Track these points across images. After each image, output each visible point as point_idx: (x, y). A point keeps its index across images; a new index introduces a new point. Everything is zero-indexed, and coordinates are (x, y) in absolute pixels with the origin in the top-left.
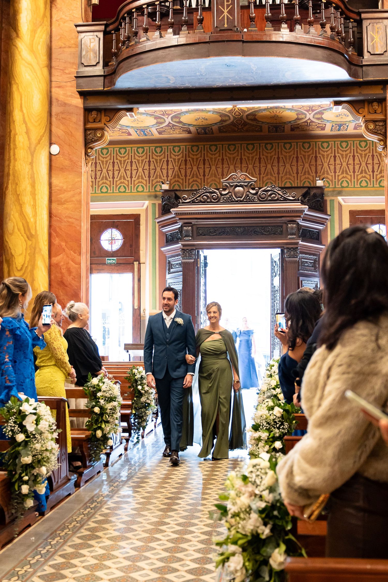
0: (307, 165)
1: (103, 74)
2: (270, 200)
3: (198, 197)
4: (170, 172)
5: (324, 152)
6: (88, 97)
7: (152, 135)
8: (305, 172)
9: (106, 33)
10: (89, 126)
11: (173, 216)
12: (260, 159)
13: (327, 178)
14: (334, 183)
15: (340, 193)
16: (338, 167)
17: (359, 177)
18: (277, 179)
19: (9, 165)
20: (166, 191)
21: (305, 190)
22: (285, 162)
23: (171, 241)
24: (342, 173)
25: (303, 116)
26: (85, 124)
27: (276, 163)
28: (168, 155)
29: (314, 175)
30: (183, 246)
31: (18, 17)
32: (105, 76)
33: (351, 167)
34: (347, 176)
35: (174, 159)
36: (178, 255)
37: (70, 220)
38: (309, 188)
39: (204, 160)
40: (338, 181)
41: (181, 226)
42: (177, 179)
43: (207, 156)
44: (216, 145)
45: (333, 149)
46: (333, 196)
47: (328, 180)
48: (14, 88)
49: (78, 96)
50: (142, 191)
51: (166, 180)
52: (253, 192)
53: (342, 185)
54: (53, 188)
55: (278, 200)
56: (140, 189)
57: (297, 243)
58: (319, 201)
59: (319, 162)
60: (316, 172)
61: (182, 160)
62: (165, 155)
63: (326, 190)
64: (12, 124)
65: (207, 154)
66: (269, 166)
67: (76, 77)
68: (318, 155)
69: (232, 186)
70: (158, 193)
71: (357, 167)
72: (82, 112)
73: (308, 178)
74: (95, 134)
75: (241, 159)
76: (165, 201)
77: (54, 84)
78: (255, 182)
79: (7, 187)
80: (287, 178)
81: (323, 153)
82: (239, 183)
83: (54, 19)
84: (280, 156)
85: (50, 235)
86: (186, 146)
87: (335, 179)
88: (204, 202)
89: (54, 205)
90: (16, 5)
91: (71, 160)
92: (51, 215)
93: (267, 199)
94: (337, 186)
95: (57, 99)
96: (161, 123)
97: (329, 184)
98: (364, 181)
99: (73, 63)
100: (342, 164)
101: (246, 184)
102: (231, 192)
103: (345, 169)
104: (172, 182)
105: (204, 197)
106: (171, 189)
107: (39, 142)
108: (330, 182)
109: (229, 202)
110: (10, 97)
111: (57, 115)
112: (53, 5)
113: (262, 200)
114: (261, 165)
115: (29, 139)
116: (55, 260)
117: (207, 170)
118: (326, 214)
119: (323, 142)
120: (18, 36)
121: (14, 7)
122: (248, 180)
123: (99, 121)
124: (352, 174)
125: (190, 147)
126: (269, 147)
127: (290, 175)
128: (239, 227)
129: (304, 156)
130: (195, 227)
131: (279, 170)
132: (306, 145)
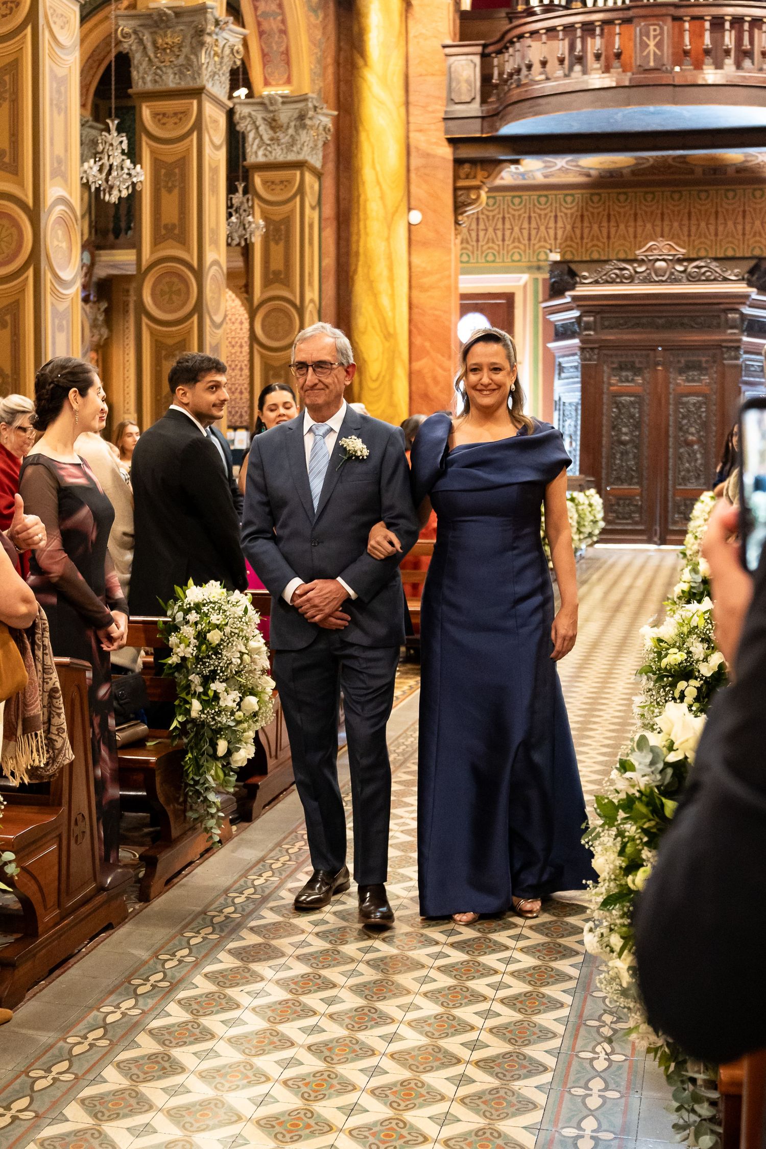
0: (758, 223)
1: (480, 114)
2: (704, 280)
3: (604, 276)
4: (560, 233)
6: (460, 145)
7: (534, 179)
8: (755, 233)
9: (484, 56)
10: (461, 183)
11: (568, 300)
12: (690, 213)
19: (358, 241)
20: (556, 263)
21: (752, 263)
22: (727, 218)
23: (562, 334)
25: (753, 158)
26: (455, 181)
27: (712, 221)
28: (556, 207)
30: (582, 342)
31: (365, 38)
32: (483, 118)
35: (566, 214)
36: (573, 355)
37: (437, 313)
38: (760, 259)
39: (609, 215)
41: (580, 315)
42: (569, 243)
43: (614, 210)
44: (626, 194)
48: (363, 136)
49: (446, 143)
50: (519, 261)
51: (555, 244)
52: (682, 269)
54: (413, 270)
55: (715, 279)
56: (516, 257)
57: (740, 341)
61: (577, 216)
62: (552, 208)
64: (361, 186)
65: (613, 207)
66: (703, 224)
67: (445, 119)
69: (650, 260)
70: (542, 263)
72: (450, 165)
74: (468, 196)
75: (663, 214)
76: (554, 278)
77: (412, 127)
78: (683, 254)
79: (355, 271)
82: (661, 255)
83: (411, 35)
84: (720, 210)
85: (410, 332)
88: (612, 282)
89: (415, 293)
90: (363, 20)
91: (437, 232)
92: (411, 306)
93: (700, 278)
95: (417, 149)
96: (550, 167)
99: (439, 98)
101: (670, 258)
102: (649, 269)
104: (562, 248)
105: (612, 275)
106: (563, 259)
107: (396, 211)
109: (646, 283)
110: (357, 148)
111: (417, 169)
112: (409, 15)
113: (692, 279)
114: (691, 222)
115: (385, 206)
116: (417, 365)
117: (613, 230)
120: (366, 64)
121: (359, 23)
122: (673, 252)
123: (475, 177)
125: (589, 196)
126: (703, 195)
127: (733, 237)
128: (659, 317)
129: (755, 209)
130: (598, 316)
131: (716, 230)
132: (758, 194)
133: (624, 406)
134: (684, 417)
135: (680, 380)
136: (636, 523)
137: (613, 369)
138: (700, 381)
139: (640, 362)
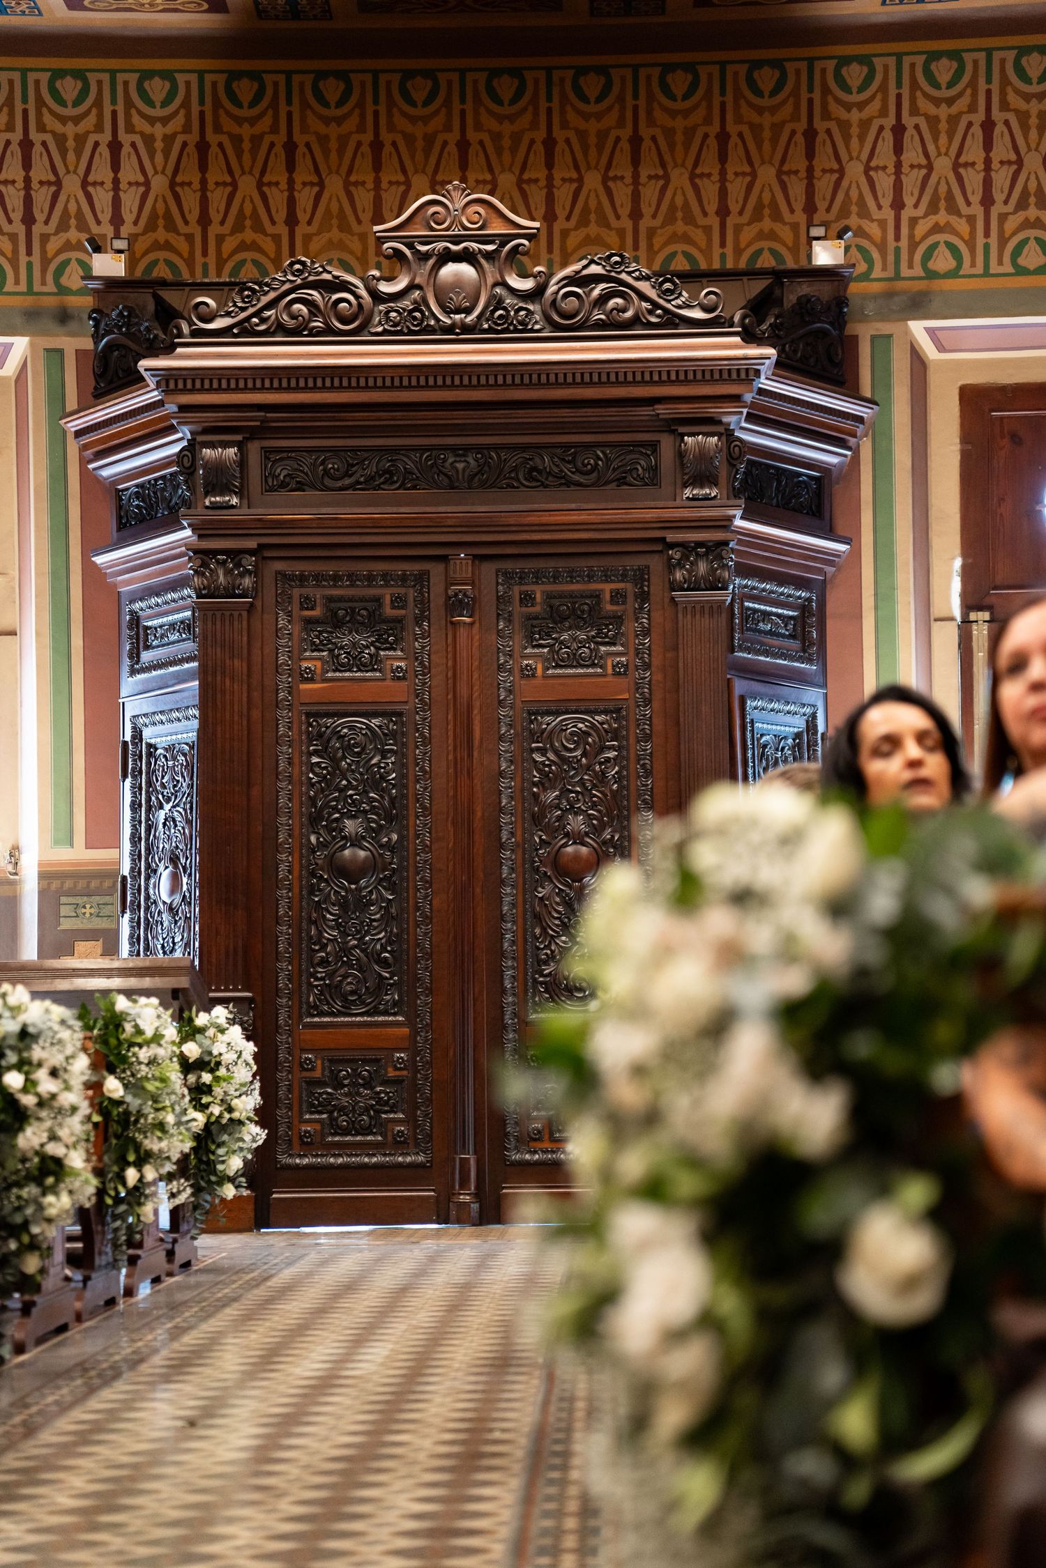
0: (767, 174)
2: (600, 325)
3: (268, 306)
4: (130, 200)
5: (848, 107)
8: (759, 207)
11: (155, 396)
12: (549, 143)
13: (860, 233)
14: (891, 258)
15: (918, 306)
16: (911, 180)
17: (1011, 224)
18: (629, 241)
20: (112, 284)
21: (757, 287)
22: (667, 157)
23: (141, 519)
24: (933, 208)
27: (622, 167)
28: (114, 113)
29: (800, 217)
30: (200, 536)
33: (974, 179)
34: (953, 219)
35: (149, 140)
36: (174, 586)
38: (779, 276)
39: (290, 147)
40: (913, 246)
41: (192, 443)
42: (161, 235)
43: (304, 129)
44: (342, 75)
45: (893, 92)
46: (884, 318)
47: (865, 243)
51: (110, 234)
52: (527, 285)
53: (931, 265)
55: (636, 321)
57: (725, 523)
58: (825, 333)
59: (824, 159)
60: (810, 209)
61: (185, 144)
62: (100, 116)
63: (854, 288)
65: (303, 120)
66: (593, 180)
68: (820, 125)
69: (425, 257)
70: (74, 301)
71: (1001, 177)
73: (772, 236)
75: (463, 146)
76: (107, 333)
78: (529, 237)
80: (674, 238)
81: (843, 115)
82: (456, 240)
84: (645, 132)
86: (201, 74)
87: (897, 238)
88: (296, 332)
93: (587, 319)
94: (905, 272)
97: (870, 262)
98: (1032, 243)
100: (930, 167)
101: (490, 248)
102: (419, 287)
103: (943, 189)
104: (140, 246)
105: (297, 306)
106: (138, 274)
108: (876, 255)
109: (411, 333)
113: (565, 323)
114: (557, 175)
117: (305, 198)
118: (853, 392)
119: (845, 61)
122: (497, 229)
124: (977, 210)
125: (221, 79)
126: (592, 86)
127: (689, 219)
128: (461, 451)
129: (756, 129)
130: (254, 448)
131: (636, 197)
132: (766, 78)
133: (348, 748)
134: (547, 781)
135: (533, 657)
136: (400, 1144)
137: (309, 622)
138: (594, 661)
139: (399, 602)
